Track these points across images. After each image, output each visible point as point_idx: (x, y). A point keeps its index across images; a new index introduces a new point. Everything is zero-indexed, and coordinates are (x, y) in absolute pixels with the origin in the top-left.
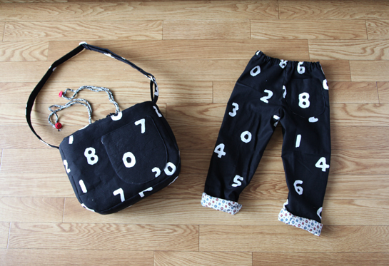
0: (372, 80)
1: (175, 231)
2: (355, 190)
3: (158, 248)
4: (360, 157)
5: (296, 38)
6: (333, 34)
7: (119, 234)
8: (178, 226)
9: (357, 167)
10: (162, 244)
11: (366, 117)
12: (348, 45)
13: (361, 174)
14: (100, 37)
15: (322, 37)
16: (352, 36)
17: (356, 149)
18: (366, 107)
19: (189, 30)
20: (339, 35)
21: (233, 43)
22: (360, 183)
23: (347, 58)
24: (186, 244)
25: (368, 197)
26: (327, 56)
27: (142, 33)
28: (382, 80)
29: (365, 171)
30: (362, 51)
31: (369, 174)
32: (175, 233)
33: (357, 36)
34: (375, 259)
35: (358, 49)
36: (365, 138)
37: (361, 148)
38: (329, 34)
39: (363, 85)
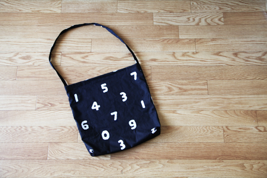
0: (192, 38)
1: (63, 130)
2: (178, 105)
3: (51, 141)
4: (182, 84)
5: (146, 12)
6: (169, 10)
7: (27, 133)
8: (65, 127)
9: (180, 91)
10: (54, 138)
11: (187, 60)
12: (178, 16)
13: (182, 94)
14: (20, 10)
15: (162, 11)
16: (182, 11)
17: (180, 80)
18: (187, 54)
19: (79, 7)
20: (173, 10)
21: (105, 16)
22: (181, 100)
23: (177, 24)
24: (69, 138)
25: (186, 109)
26: (165, 23)
27: (48, 9)
28: (199, 38)
29: (184, 93)
30: (187, 20)
31: (187, 95)
32: (63, 131)
33: (184, 10)
34: (188, 146)
35: (184, 18)
36: (186, 73)
37: (183, 79)
38: (167, 10)
39: (186, 41)
